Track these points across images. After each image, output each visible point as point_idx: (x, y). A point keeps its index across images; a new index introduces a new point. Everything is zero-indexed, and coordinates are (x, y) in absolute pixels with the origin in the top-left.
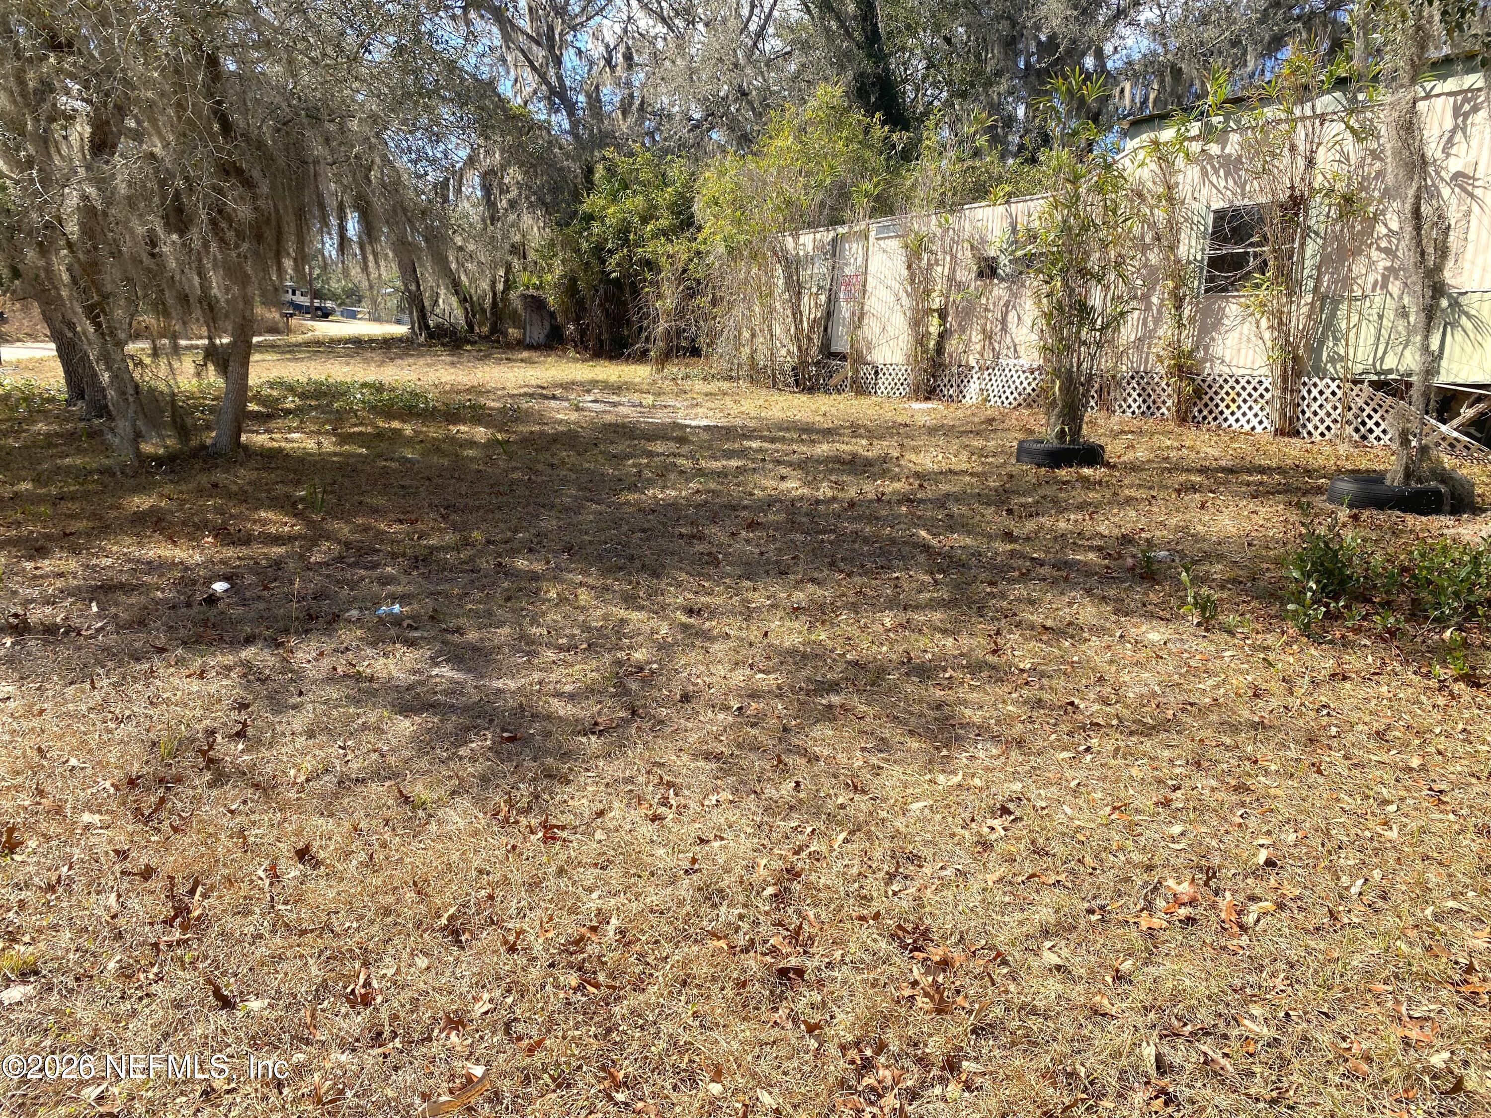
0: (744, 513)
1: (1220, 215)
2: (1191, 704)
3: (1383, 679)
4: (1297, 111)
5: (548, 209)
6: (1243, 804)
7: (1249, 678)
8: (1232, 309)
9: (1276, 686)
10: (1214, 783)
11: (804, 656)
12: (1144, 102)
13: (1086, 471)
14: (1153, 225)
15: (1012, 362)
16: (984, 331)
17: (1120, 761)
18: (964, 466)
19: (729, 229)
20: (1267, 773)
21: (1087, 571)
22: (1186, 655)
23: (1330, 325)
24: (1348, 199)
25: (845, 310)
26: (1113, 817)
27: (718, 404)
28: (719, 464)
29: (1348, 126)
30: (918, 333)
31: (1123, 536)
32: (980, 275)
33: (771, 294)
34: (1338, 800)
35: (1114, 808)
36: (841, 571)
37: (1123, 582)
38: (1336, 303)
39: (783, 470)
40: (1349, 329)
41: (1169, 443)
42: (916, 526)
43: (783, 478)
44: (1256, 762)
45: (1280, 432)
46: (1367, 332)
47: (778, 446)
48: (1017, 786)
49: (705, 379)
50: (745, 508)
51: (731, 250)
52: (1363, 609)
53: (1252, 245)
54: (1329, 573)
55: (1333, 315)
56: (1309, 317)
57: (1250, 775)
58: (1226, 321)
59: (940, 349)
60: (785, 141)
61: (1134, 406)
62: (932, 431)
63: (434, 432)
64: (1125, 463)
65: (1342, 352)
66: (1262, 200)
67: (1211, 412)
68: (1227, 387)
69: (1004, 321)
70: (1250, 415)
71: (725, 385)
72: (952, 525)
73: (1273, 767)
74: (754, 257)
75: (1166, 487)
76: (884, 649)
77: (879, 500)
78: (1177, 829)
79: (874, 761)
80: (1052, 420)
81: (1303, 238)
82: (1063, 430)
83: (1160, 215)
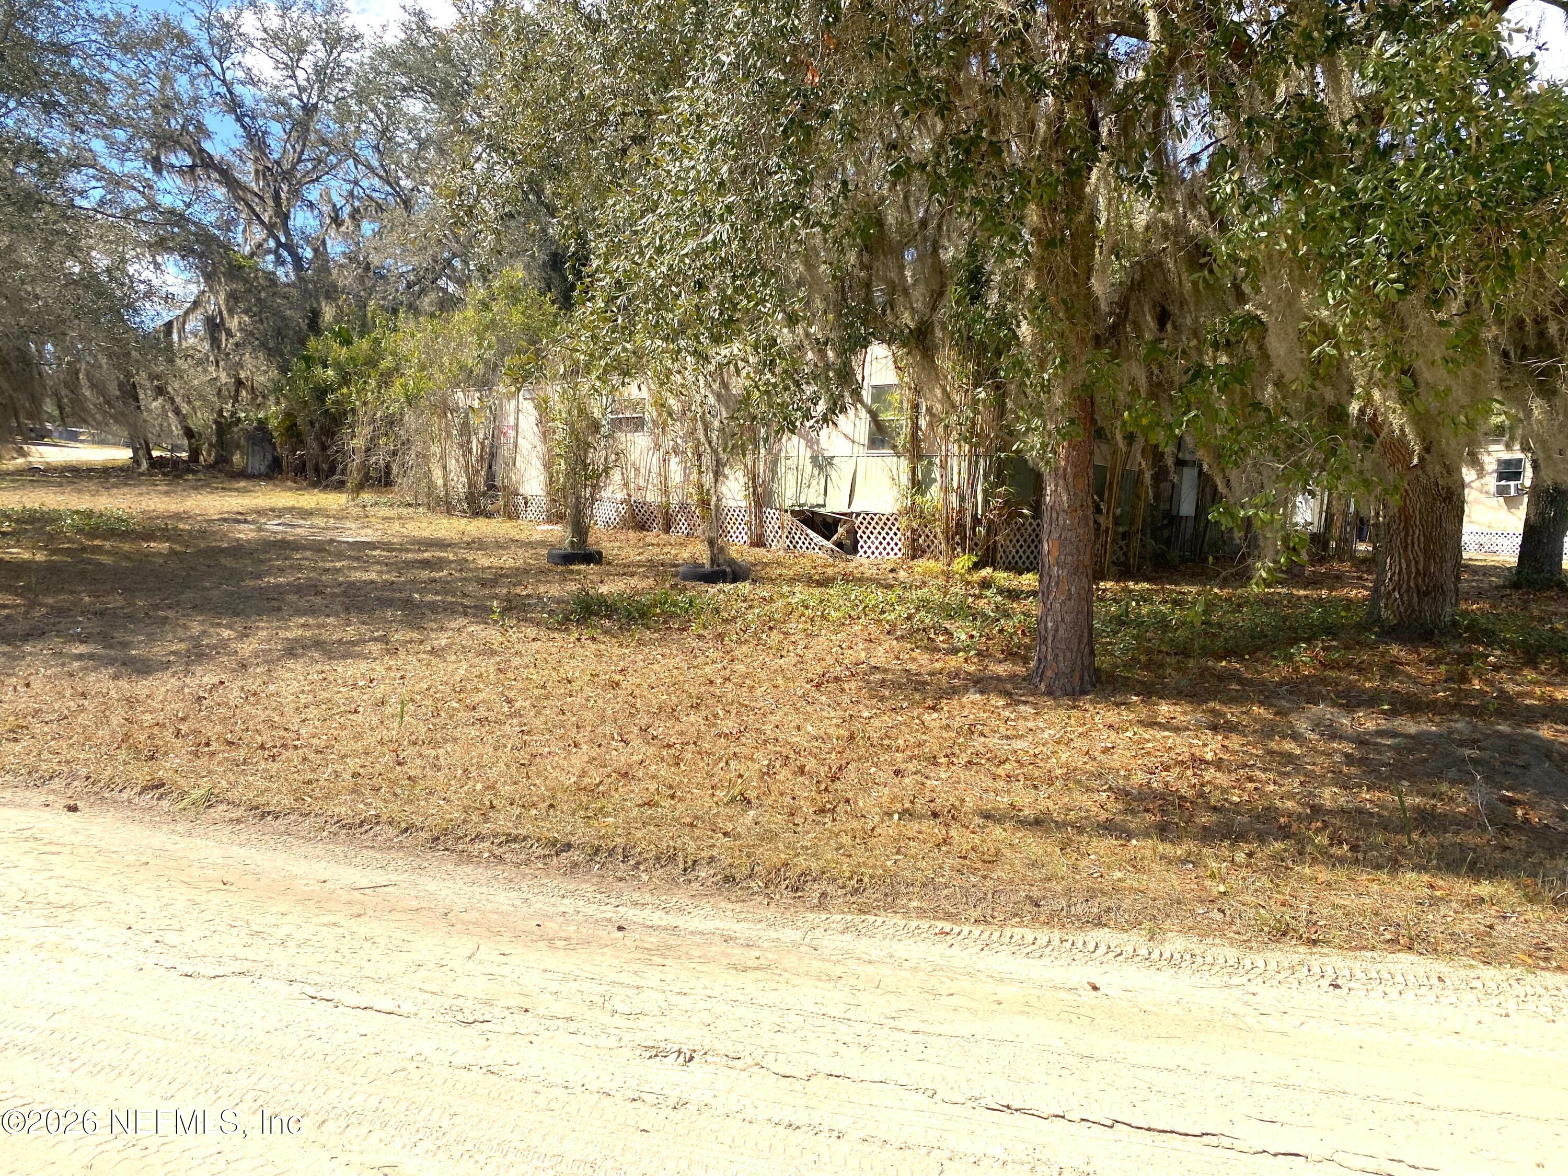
5: (271, 353)
27: (386, 525)
33: (447, 437)
40: (782, 478)
45: (752, 545)
46: (792, 480)
49: (392, 506)
63: (127, 547)
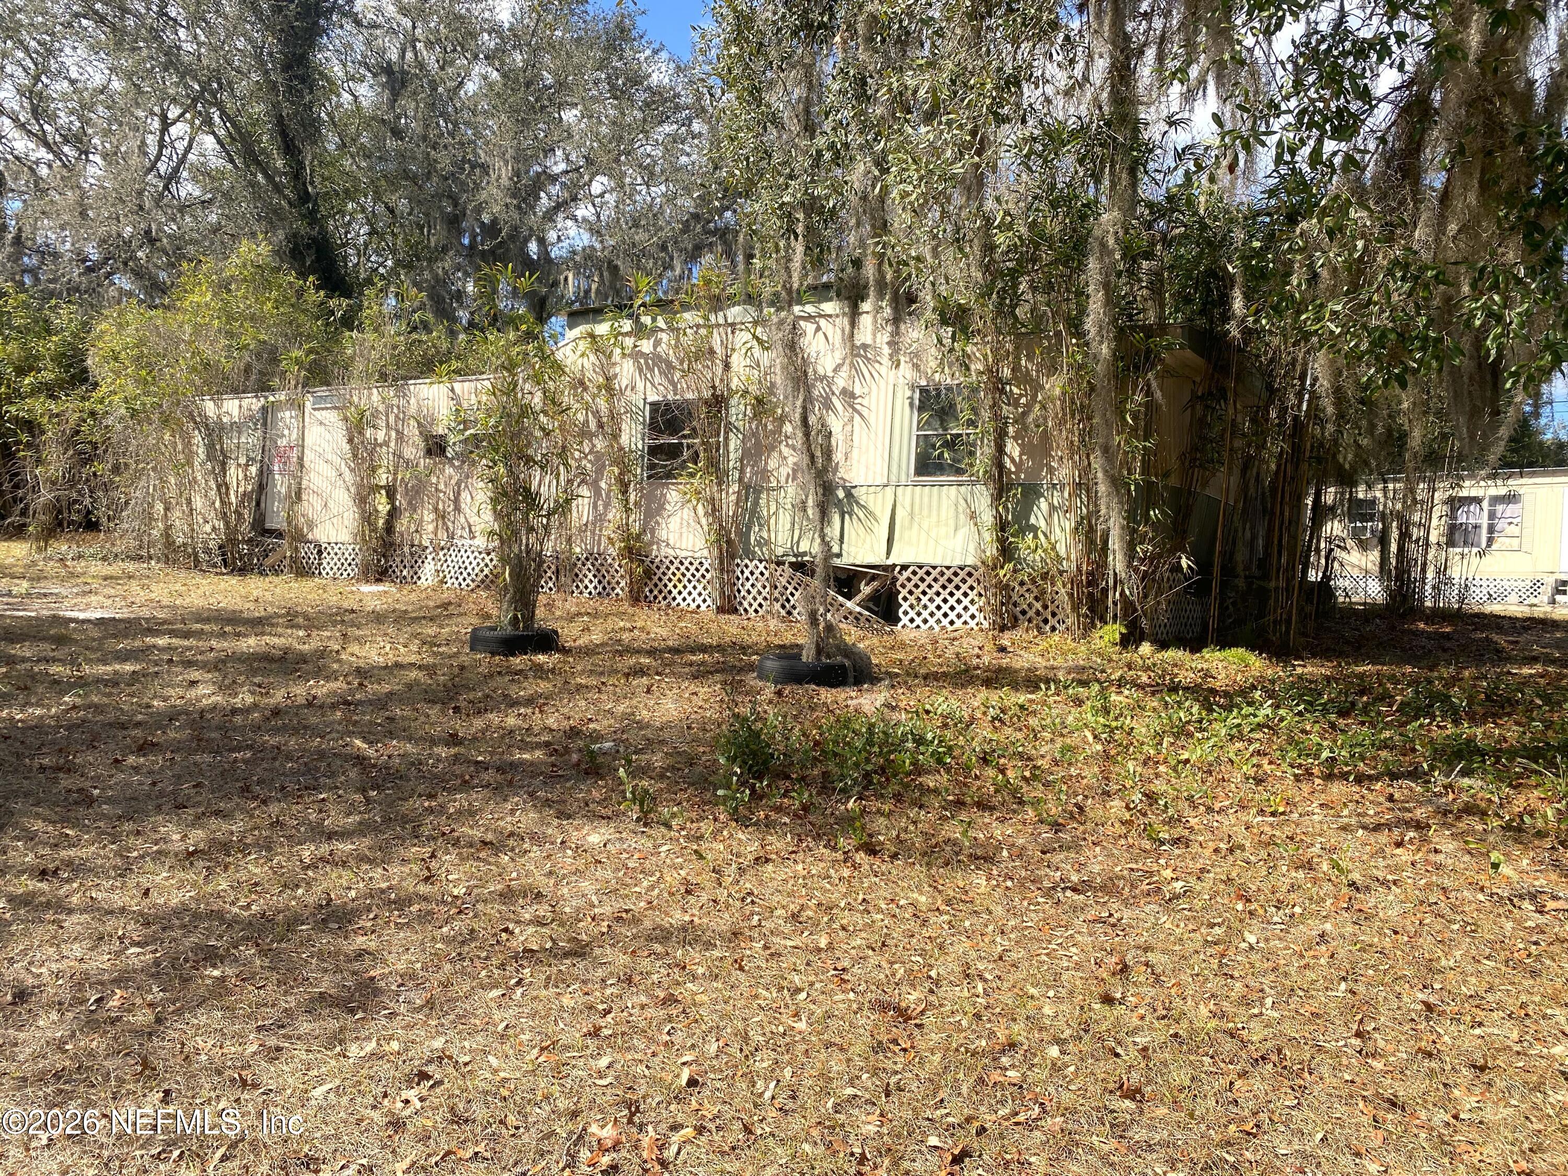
0: (137, 732)
1: (655, 406)
2: (627, 911)
3: (801, 856)
4: (712, 317)
6: (670, 1019)
7: (683, 873)
8: (673, 495)
9: (706, 879)
10: (643, 999)
11: (196, 916)
12: (587, 292)
13: (541, 658)
14: (596, 413)
15: (467, 542)
16: (436, 509)
17: (553, 990)
18: (413, 658)
19: (131, 389)
20: (694, 977)
21: (531, 770)
22: (625, 855)
23: (754, 511)
24: (759, 401)
25: (281, 484)
26: (541, 1060)
27: (119, 590)
28: (109, 668)
29: (754, 336)
30: (364, 511)
31: (571, 728)
32: (429, 452)
33: (190, 463)
34: (756, 996)
35: (542, 1049)
36: (255, 798)
37: (568, 780)
38: (758, 492)
39: (195, 675)
40: (769, 517)
41: (622, 624)
42: (351, 734)
43: (193, 683)
44: (684, 968)
45: (721, 610)
46: (784, 520)
47: (192, 642)
48: (438, 1043)
49: (104, 559)
50: (138, 724)
51: (134, 413)
52: (784, 784)
53: (684, 437)
54: (754, 754)
55: (756, 503)
56: (737, 504)
57: (678, 984)
58: (667, 506)
59: (389, 528)
60: (201, 296)
61: (591, 587)
62: (378, 618)
64: (580, 648)
65: (765, 535)
66: (690, 396)
67: (660, 592)
68: (673, 569)
69: (456, 501)
70: (695, 594)
71: (131, 567)
72: (392, 729)
73: (700, 971)
74: (165, 421)
75: (616, 672)
76: (300, 891)
77: (310, 704)
78: (604, 1062)
79: (272, 1042)
80: (505, 606)
81: (726, 433)
82: (516, 617)
83: (602, 404)
